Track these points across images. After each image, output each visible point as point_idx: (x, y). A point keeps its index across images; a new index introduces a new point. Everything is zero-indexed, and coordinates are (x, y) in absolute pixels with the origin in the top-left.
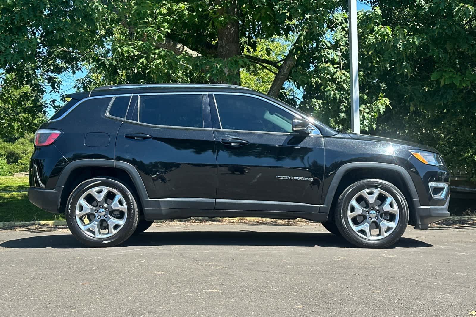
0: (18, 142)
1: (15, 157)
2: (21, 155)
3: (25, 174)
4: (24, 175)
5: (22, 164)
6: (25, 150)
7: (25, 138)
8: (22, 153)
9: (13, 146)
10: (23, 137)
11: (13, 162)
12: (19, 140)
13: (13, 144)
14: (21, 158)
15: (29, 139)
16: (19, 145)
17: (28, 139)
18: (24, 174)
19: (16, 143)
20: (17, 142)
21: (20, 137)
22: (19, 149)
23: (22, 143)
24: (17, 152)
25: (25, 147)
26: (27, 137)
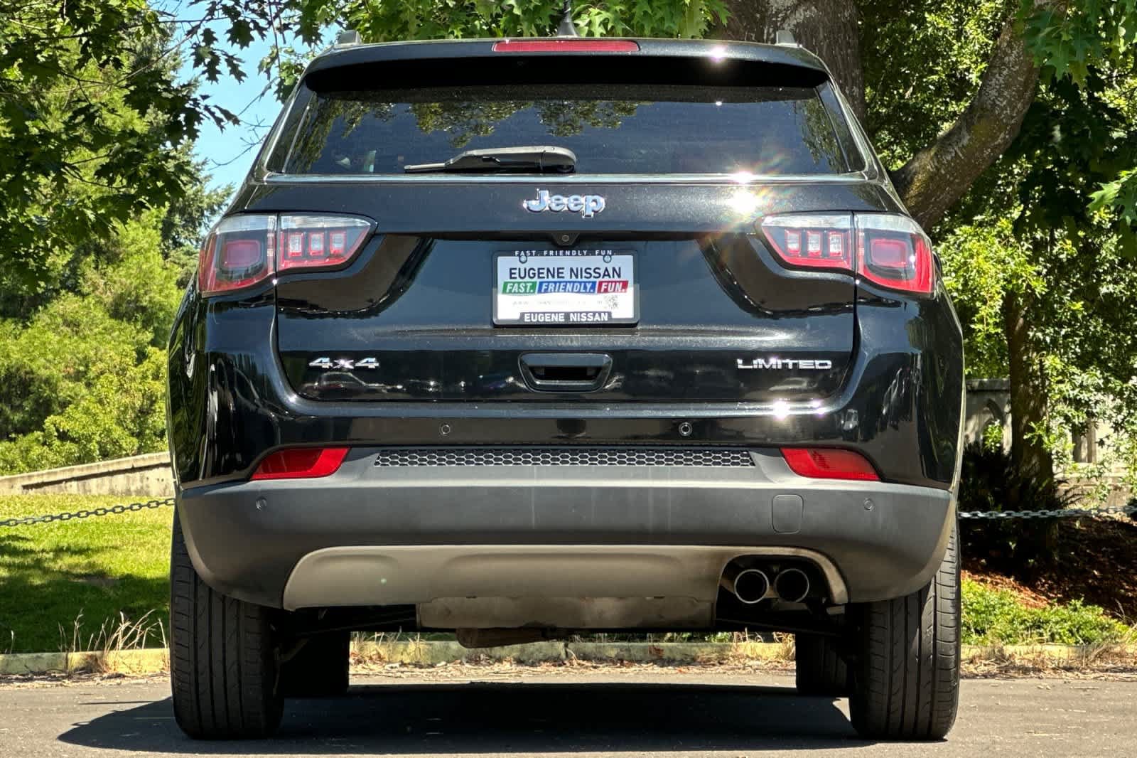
0: (52, 317)
1: (36, 402)
2: (66, 388)
3: (27, 482)
4: (17, 490)
5: (63, 436)
6: (86, 362)
7: (84, 296)
8: (68, 377)
9: (23, 340)
10: (75, 290)
11: (24, 429)
12: (57, 307)
13: (25, 327)
14: (64, 405)
15: (108, 298)
16: (56, 331)
17: (100, 302)
18: (19, 484)
19: (39, 324)
20: (42, 318)
21: (57, 292)
22: (56, 354)
23: (67, 323)
24: (44, 373)
25: (83, 346)
26: (96, 288)
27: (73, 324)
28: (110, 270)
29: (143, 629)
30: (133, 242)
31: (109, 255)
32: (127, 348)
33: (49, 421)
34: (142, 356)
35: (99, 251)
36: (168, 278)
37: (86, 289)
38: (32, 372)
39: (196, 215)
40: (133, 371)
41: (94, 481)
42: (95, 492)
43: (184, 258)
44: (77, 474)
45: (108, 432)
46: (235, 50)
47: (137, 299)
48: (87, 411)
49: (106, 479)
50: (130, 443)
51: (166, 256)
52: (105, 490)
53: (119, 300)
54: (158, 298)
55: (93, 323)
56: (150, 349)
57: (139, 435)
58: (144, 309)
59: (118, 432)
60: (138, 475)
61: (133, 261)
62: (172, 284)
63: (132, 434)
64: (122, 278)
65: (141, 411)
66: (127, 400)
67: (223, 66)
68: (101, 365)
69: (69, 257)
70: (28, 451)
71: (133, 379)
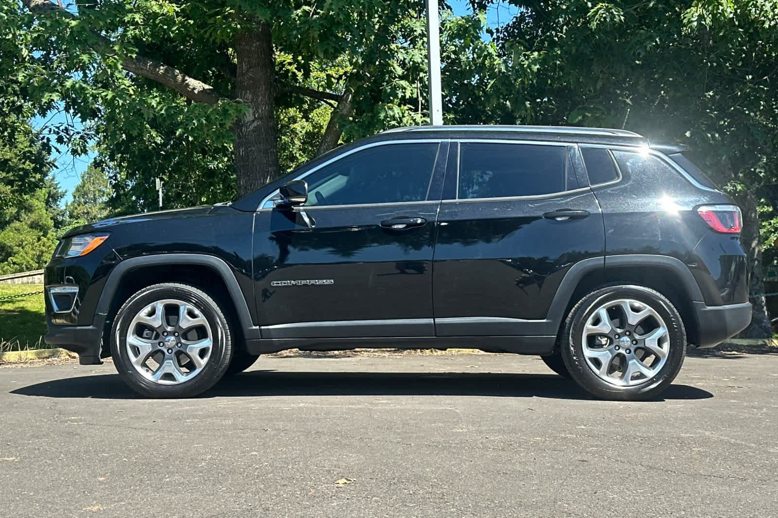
0: (11, 228)
1: (6, 253)
2: (16, 249)
5: (14, 263)
6: (22, 241)
8: (16, 246)
10: (18, 220)
12: (13, 225)
13: (3, 231)
14: (15, 254)
15: (29, 222)
16: (12, 232)
17: (26, 223)
20: (8, 228)
21: (13, 221)
22: (13, 239)
23: (16, 230)
24: (9, 244)
25: (21, 236)
26: (25, 219)
27: (18, 230)
28: (29, 214)
29: (11, 344)
30: (37, 206)
31: (29, 209)
32: (34, 237)
33: (9, 259)
34: (39, 239)
35: (26, 208)
36: (48, 217)
37: (22, 220)
38: (5, 244)
39: (56, 198)
40: (36, 244)
41: (16, 279)
42: (16, 283)
43: (53, 211)
44: (10, 277)
45: (28, 262)
46: (58, 146)
47: (38, 223)
48: (22, 256)
49: (20, 279)
50: (35, 265)
51: (47, 210)
52: (20, 282)
53: (32, 223)
54: (44, 222)
55: (24, 230)
56: (42, 237)
57: (38, 263)
58: (40, 226)
59: (31, 262)
60: (31, 277)
61: (37, 211)
62: (49, 218)
63: (36, 263)
64: (33, 217)
65: (39, 255)
66: (35, 253)
67: (53, 150)
68: (26, 242)
69: (16, 210)
70: (4, 267)
71: (36, 246)
